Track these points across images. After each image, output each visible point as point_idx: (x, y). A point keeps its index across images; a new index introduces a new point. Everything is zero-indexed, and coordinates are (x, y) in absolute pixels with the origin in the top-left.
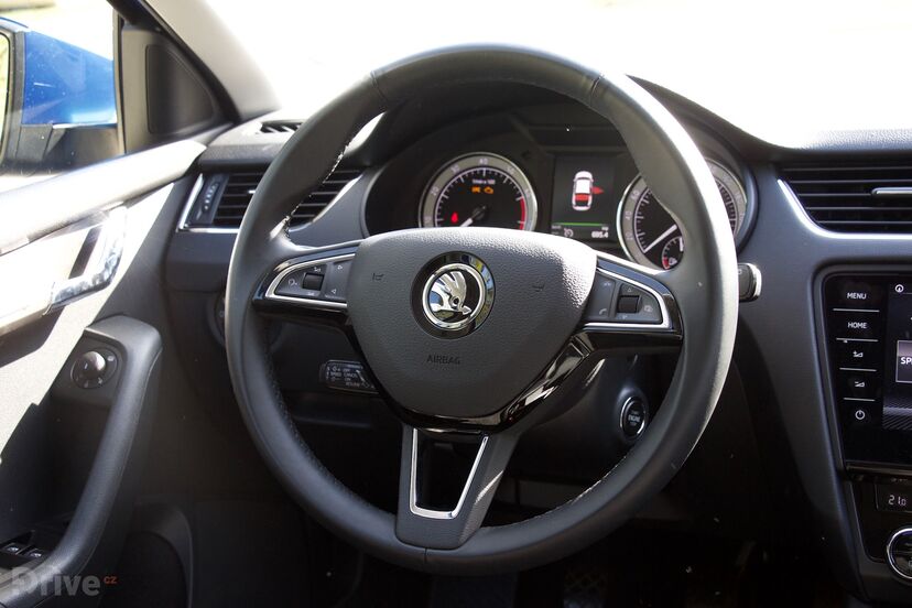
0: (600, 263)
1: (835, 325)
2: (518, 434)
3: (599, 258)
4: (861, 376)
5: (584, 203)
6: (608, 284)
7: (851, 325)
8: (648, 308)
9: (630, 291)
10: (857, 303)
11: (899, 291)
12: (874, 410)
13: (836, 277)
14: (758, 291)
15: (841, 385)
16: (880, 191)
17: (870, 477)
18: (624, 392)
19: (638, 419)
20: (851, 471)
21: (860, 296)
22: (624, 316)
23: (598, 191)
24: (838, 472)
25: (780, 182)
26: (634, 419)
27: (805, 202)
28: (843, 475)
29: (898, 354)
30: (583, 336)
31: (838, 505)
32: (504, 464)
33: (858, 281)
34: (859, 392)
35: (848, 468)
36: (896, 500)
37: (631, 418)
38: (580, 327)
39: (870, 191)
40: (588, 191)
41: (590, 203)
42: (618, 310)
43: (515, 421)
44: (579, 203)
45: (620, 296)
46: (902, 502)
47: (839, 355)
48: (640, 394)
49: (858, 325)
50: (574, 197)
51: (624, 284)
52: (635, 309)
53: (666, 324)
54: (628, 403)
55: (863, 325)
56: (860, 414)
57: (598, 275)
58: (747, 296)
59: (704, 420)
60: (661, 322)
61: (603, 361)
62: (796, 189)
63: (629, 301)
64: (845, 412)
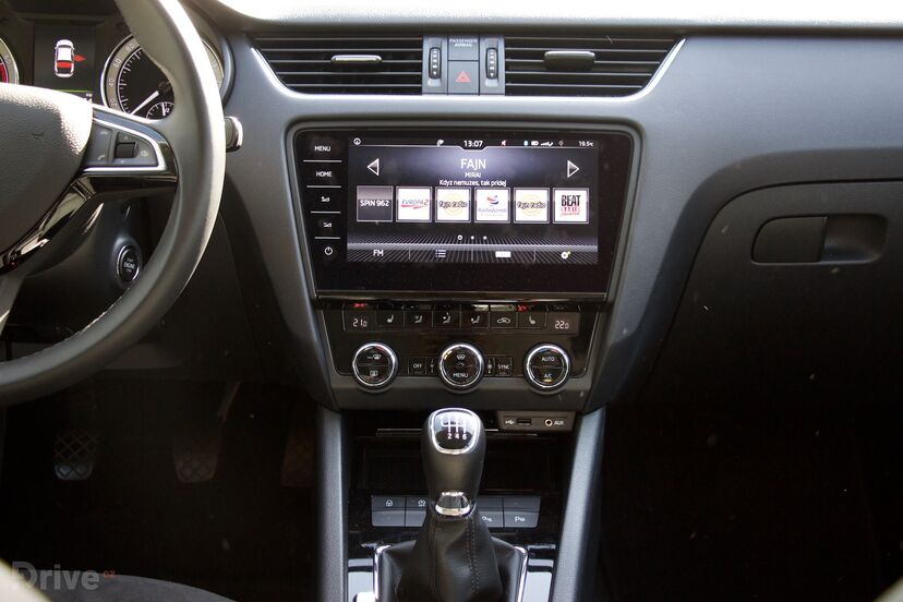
0: (96, 114)
1: (305, 173)
2: (23, 276)
3: (94, 109)
4: (328, 218)
5: (67, 70)
6: (104, 132)
7: (319, 174)
8: (144, 153)
9: (126, 138)
10: (323, 155)
11: (357, 143)
12: (340, 246)
13: (305, 133)
14: (240, 142)
15: (312, 226)
16: (338, 58)
17: (337, 304)
18: (120, 241)
19: (132, 266)
20: (323, 300)
21: (326, 149)
22: (122, 161)
23: (80, 59)
24: (312, 301)
25: (253, 50)
26: (130, 266)
27: (276, 68)
28: (316, 304)
29: (358, 198)
30: (84, 181)
31: (313, 331)
32: (10, 304)
33: (323, 135)
34: (327, 232)
35: (320, 297)
36: (359, 322)
37: (127, 265)
38: (80, 173)
39: (329, 59)
40: (70, 59)
41: (72, 70)
42: (116, 156)
43: (16, 266)
44: (62, 70)
45: (117, 144)
46: (364, 324)
47: (309, 200)
48: (134, 243)
49: (325, 174)
50: (56, 64)
51: (120, 134)
52: (132, 154)
53: (162, 166)
54: (123, 253)
55: (329, 174)
56: (329, 251)
57: (95, 125)
58: (232, 147)
59: (198, 252)
60: (157, 165)
61: (102, 205)
62: (267, 56)
63: (126, 148)
64: (316, 249)
